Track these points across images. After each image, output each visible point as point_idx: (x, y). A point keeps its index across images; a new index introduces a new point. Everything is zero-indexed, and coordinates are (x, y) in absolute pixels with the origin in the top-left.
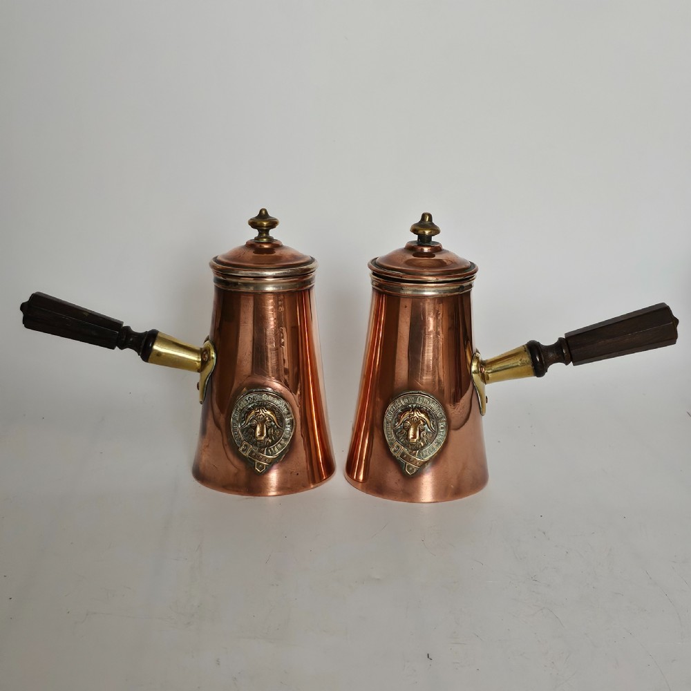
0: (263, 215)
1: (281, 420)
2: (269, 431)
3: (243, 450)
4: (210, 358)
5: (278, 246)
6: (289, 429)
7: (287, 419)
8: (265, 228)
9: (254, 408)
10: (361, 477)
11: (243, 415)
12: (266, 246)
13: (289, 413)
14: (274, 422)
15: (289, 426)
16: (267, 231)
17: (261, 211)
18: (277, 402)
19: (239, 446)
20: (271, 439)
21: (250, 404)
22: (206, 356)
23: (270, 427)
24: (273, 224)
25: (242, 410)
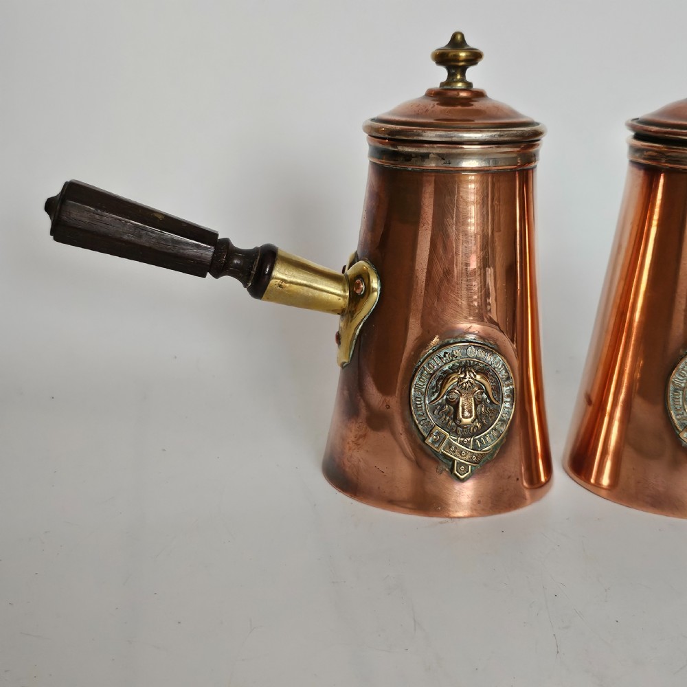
0: (457, 42)
1: (497, 389)
2: (478, 409)
3: (434, 442)
4: (369, 290)
5: (480, 95)
6: (507, 405)
7: (505, 389)
8: (461, 64)
9: (454, 370)
10: (605, 481)
11: (434, 383)
12: (463, 94)
13: (508, 379)
14: (487, 394)
15: (509, 400)
16: (463, 70)
17: (454, 36)
18: (489, 359)
19: (426, 435)
20: (480, 421)
21: (445, 364)
22: (362, 286)
23: (480, 402)
24: (475, 57)
25: (432, 375)
